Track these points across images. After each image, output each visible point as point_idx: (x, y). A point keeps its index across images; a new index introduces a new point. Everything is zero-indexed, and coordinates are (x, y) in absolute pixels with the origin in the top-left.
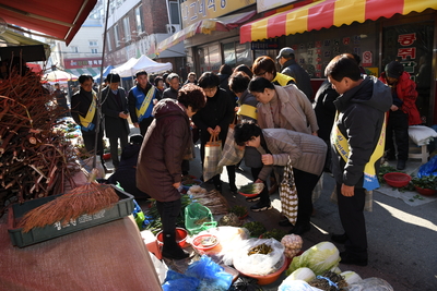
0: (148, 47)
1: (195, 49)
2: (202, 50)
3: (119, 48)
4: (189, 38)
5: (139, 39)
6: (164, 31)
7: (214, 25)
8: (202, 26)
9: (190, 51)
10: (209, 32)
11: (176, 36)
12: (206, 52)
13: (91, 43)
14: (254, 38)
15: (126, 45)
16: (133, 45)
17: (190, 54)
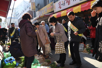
4: (38, 19)
6: (32, 19)
8: (41, 16)
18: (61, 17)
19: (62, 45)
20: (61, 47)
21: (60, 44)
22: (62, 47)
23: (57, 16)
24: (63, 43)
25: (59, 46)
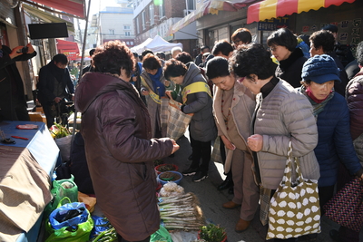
0: (167, 30)
1: (206, 32)
2: (213, 32)
3: (145, 31)
4: (199, 20)
5: (160, 22)
6: (182, 16)
7: (222, 5)
8: (210, 7)
9: (202, 33)
10: (217, 12)
11: (187, 18)
12: (216, 34)
13: (125, 27)
14: (262, 17)
15: (150, 28)
16: (155, 28)
17: (202, 36)
18: (295, 14)
19: (305, 202)
20: (302, 210)
21: (297, 196)
22: (307, 212)
23: (278, 7)
24: (310, 191)
25: (292, 205)
